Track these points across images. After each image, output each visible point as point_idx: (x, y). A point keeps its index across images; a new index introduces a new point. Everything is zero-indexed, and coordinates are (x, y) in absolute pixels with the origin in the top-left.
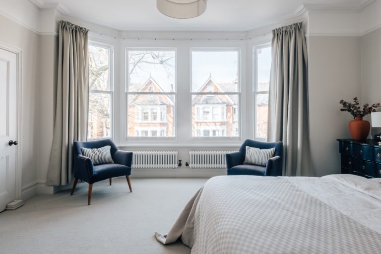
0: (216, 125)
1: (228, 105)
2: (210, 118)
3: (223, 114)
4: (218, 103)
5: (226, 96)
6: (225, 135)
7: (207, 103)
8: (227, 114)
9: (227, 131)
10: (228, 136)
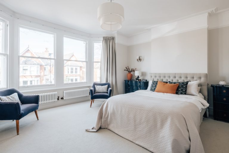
0: (32, 77)
1: (41, 66)
2: (28, 73)
3: (38, 71)
4: (34, 64)
5: (40, 59)
6: (39, 84)
7: (26, 64)
8: (40, 71)
9: (40, 81)
10: (41, 84)
